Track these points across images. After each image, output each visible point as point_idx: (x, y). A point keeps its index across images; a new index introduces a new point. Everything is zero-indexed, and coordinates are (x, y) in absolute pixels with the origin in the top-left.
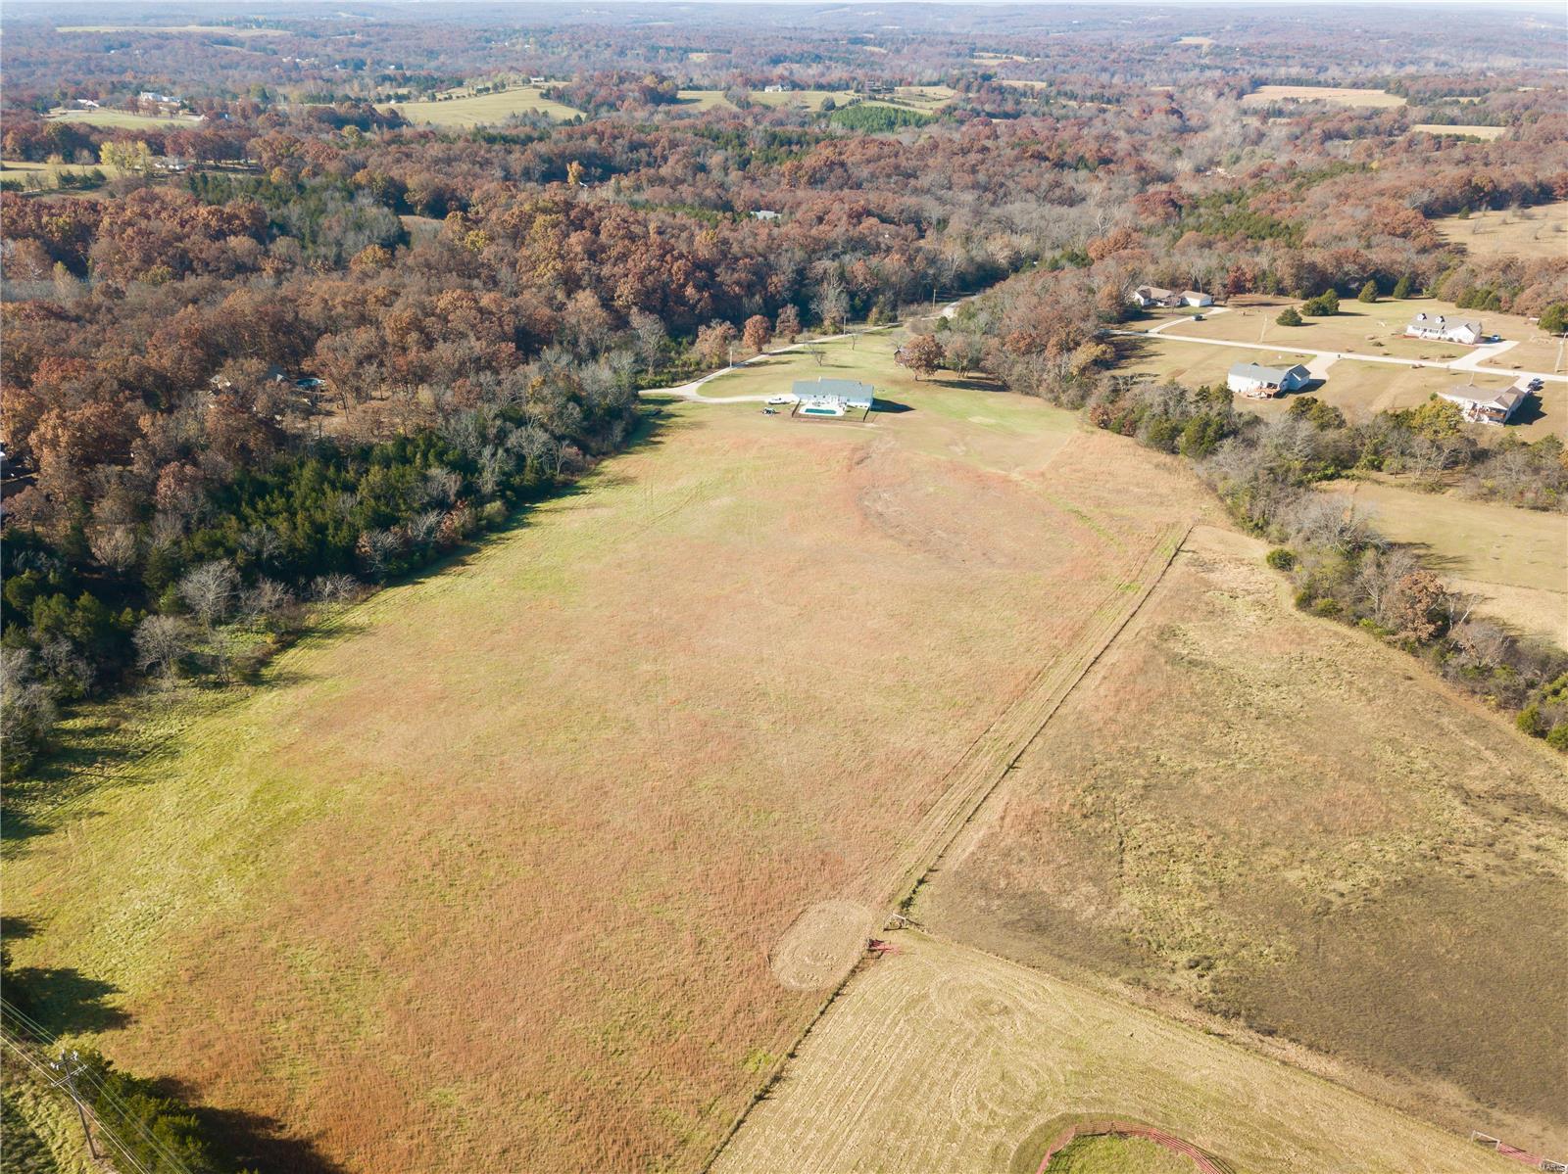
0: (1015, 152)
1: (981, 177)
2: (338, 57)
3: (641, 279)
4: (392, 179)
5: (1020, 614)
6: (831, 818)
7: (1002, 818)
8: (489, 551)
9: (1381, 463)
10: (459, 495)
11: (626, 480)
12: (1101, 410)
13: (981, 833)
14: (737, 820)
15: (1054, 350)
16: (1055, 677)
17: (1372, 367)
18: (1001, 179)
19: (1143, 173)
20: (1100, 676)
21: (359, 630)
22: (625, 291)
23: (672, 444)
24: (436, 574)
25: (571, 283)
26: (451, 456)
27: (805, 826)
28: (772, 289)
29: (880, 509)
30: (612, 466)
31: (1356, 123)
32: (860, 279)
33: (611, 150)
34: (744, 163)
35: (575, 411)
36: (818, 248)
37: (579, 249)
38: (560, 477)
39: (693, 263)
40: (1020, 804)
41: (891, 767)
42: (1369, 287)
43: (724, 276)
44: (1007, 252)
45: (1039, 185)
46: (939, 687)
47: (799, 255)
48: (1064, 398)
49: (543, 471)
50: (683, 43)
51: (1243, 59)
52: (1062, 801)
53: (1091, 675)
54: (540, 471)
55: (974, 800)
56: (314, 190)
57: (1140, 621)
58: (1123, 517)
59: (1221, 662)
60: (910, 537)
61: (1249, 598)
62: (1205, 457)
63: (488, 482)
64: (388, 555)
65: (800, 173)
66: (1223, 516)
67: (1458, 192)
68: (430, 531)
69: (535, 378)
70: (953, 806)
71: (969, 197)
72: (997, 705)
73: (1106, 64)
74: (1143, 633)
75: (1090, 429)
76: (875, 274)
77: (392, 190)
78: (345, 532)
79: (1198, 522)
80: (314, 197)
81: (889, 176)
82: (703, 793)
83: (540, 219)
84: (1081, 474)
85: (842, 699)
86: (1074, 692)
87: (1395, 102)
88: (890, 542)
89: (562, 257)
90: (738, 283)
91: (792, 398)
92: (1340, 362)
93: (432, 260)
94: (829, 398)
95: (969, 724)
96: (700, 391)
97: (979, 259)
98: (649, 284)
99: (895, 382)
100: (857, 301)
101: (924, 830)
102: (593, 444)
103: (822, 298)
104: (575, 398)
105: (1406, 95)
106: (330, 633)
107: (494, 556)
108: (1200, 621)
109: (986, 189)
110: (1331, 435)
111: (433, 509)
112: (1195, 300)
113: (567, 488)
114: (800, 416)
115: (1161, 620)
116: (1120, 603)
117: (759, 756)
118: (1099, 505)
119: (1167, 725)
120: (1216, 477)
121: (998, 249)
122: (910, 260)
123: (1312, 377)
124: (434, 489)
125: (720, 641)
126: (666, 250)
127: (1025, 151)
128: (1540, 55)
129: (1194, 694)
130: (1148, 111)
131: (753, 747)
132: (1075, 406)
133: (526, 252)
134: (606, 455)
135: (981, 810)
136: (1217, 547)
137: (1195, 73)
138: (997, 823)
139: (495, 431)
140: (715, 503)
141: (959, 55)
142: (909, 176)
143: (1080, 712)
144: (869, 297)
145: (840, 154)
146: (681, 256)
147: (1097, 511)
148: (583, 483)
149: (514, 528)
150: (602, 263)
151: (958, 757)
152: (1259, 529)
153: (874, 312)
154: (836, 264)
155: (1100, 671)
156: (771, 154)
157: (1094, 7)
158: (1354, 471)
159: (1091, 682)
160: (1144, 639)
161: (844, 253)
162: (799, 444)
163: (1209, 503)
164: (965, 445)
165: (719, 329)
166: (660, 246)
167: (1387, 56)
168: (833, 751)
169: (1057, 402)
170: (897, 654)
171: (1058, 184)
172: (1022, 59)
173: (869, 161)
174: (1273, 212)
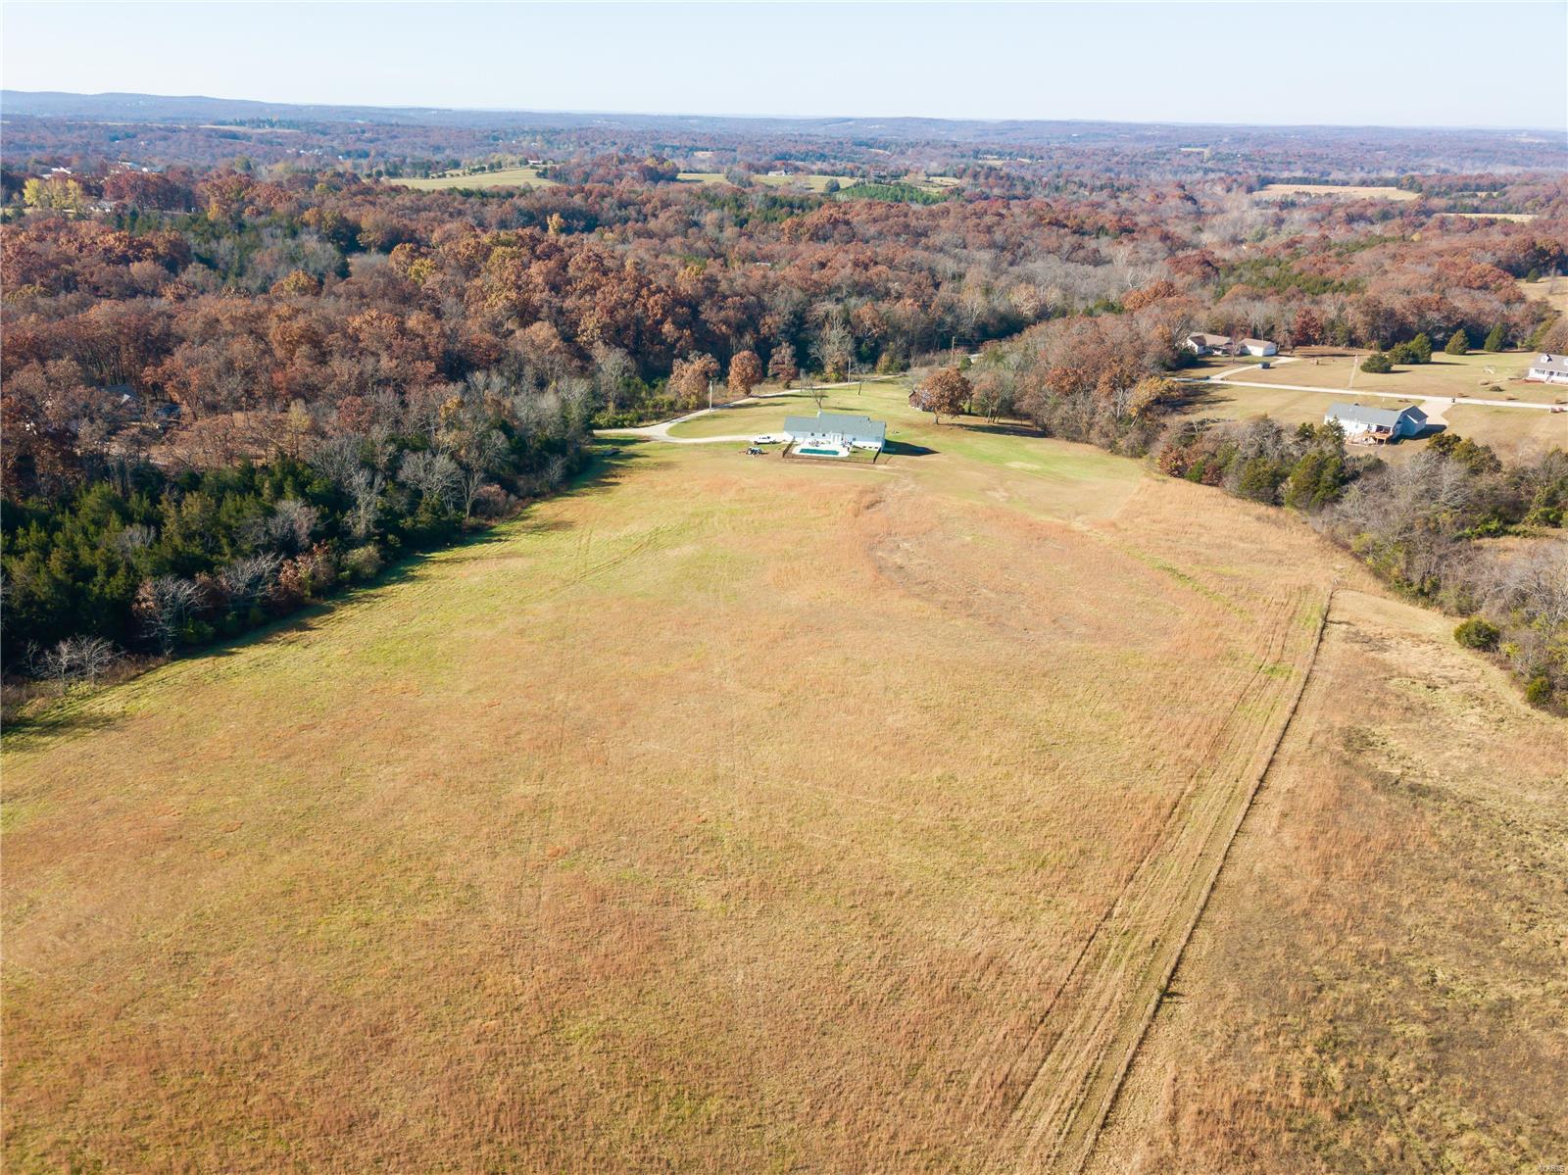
0: (1032, 219)
1: (998, 236)
2: (342, 149)
3: (611, 312)
4: (345, 219)
5: (1125, 708)
6: (825, 1114)
7: (1174, 1118)
8: (346, 612)
9: (1559, 517)
10: (315, 536)
11: (557, 526)
12: (1174, 454)
13: (1137, 1158)
14: (632, 1117)
15: (1107, 389)
16: (1205, 810)
17: (1499, 411)
18: (1020, 239)
19: (1169, 243)
20: (1276, 811)
21: (106, 722)
22: (590, 324)
23: (629, 487)
24: (256, 642)
25: (526, 314)
26: (316, 487)
27: (769, 1136)
28: (764, 330)
29: (899, 561)
30: (543, 510)
31: (1378, 209)
32: (868, 323)
33: (597, 207)
34: (742, 223)
35: (499, 440)
36: (816, 292)
37: (540, 280)
38: (472, 521)
39: (674, 300)
40: (1202, 1083)
41: (940, 993)
42: (1458, 337)
43: (708, 313)
44: (1032, 303)
45: (1060, 246)
46: (1012, 830)
47: (797, 295)
48: (1122, 443)
49: (445, 512)
50: (689, 143)
51: (1245, 164)
52: (1284, 1075)
53: (1259, 810)
54: (438, 510)
55: (1107, 1071)
56: (255, 228)
57: (1308, 723)
58: (1234, 578)
59: (1463, 790)
60: (943, 598)
61: (1455, 689)
62: (1322, 507)
63: (361, 520)
64: (183, 614)
65: (801, 230)
66: (1369, 579)
67: (1521, 256)
68: (257, 580)
69: (452, 402)
70: (1069, 1086)
71: (986, 256)
72: (1117, 864)
73: (1110, 165)
74: (1320, 739)
75: (1161, 477)
76: (884, 319)
77: (344, 230)
78: (120, 580)
79: (1339, 585)
80: (253, 234)
81: (898, 235)
82: (575, 1048)
83: (499, 250)
84: (1164, 525)
85: (847, 851)
86: (1240, 840)
87: (1410, 197)
88: (915, 603)
89: (519, 288)
90: (725, 322)
91: (785, 437)
92: (1456, 408)
93: (366, 289)
94: (830, 437)
95: (1072, 902)
96: (671, 432)
97: (1001, 309)
98: (619, 318)
99: (910, 425)
100: (864, 348)
101: (1017, 1150)
102: (521, 483)
103: (824, 341)
104: (506, 428)
105: (1420, 191)
106: (53, 727)
107: (348, 619)
108: (1399, 721)
109: (1003, 249)
110: (1485, 481)
111: (266, 552)
112: (1257, 349)
113: (479, 534)
114: (794, 456)
115: (1339, 720)
116: (1270, 692)
117: (693, 965)
118: (1198, 562)
119: (1420, 905)
120: (1341, 530)
121: (1023, 301)
122: (925, 306)
123: (1429, 422)
124: (276, 528)
125: (652, 745)
126: (642, 283)
127: (1042, 218)
128: (1541, 163)
129: (1442, 845)
130: (1159, 197)
131: (682, 946)
132: (1136, 453)
133: (478, 282)
134: (538, 496)
135: (1126, 1097)
136: (1376, 618)
137: (1200, 174)
138: (1162, 1132)
139: (385, 459)
140: (671, 553)
141: (963, 156)
142: (920, 235)
143: (1262, 879)
144: (877, 345)
145: (845, 213)
146: (659, 290)
147: (1198, 569)
148: (503, 528)
149: (392, 583)
150: (567, 294)
151: (1062, 972)
152: (1426, 594)
153: (884, 359)
154: (840, 307)
155: (1273, 804)
156: (770, 214)
157: (1092, 124)
158: (1521, 527)
159: (1265, 820)
160: (1324, 749)
161: (850, 295)
162: (790, 486)
163: (1342, 563)
164: (1006, 490)
165: (698, 363)
166: (635, 279)
167: (1388, 163)
168: (830, 958)
169: (1113, 448)
170: (938, 771)
171: (1081, 247)
172: (1027, 161)
173: (875, 221)
174: (1321, 272)
